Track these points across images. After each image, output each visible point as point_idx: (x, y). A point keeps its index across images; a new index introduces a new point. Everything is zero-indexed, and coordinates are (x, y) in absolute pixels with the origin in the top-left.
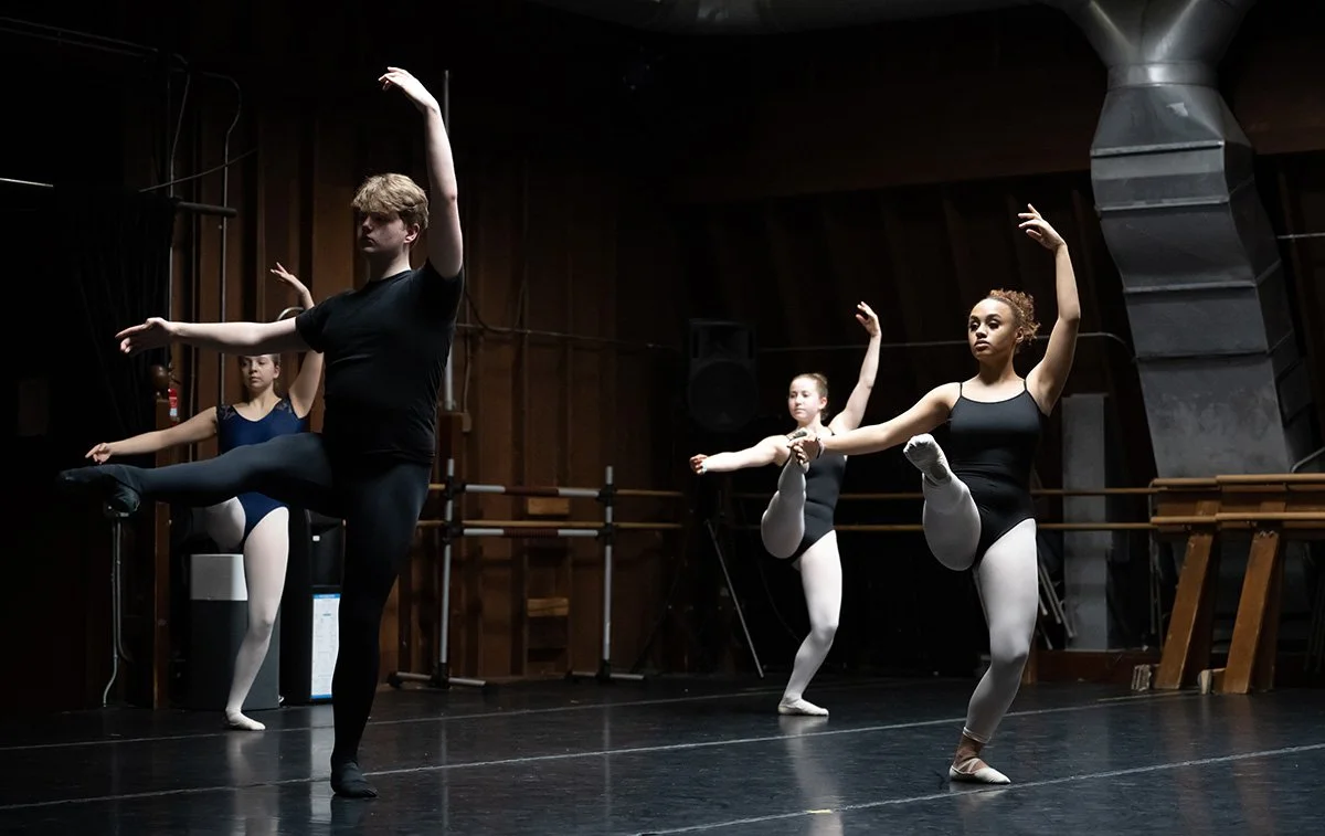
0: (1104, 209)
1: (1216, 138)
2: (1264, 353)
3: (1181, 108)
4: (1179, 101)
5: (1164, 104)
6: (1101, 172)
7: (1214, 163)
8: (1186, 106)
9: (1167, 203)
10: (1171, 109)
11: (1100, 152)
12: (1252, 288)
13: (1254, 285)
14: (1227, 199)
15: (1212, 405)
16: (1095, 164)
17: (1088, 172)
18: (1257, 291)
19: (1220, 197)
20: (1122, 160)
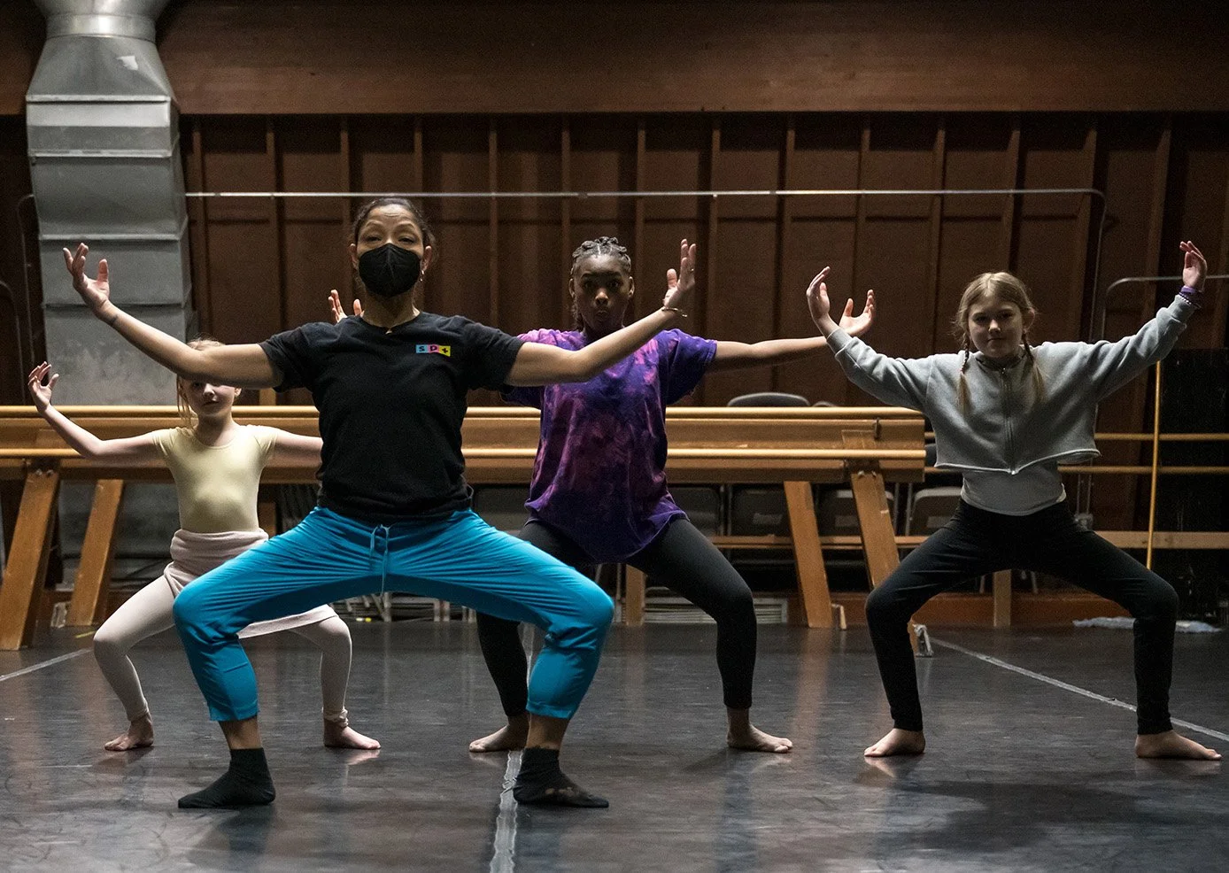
0: (38, 155)
1: (161, 93)
2: (178, 305)
3: (131, 62)
4: (129, 54)
5: (114, 57)
6: (37, 117)
7: (158, 116)
8: (136, 60)
9: (105, 154)
10: (121, 61)
11: (37, 98)
12: (175, 241)
13: (178, 239)
14: (170, 154)
15: (117, 353)
16: (31, 109)
17: (22, 117)
18: (179, 245)
19: (163, 151)
20: (61, 108)
